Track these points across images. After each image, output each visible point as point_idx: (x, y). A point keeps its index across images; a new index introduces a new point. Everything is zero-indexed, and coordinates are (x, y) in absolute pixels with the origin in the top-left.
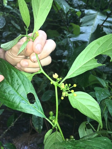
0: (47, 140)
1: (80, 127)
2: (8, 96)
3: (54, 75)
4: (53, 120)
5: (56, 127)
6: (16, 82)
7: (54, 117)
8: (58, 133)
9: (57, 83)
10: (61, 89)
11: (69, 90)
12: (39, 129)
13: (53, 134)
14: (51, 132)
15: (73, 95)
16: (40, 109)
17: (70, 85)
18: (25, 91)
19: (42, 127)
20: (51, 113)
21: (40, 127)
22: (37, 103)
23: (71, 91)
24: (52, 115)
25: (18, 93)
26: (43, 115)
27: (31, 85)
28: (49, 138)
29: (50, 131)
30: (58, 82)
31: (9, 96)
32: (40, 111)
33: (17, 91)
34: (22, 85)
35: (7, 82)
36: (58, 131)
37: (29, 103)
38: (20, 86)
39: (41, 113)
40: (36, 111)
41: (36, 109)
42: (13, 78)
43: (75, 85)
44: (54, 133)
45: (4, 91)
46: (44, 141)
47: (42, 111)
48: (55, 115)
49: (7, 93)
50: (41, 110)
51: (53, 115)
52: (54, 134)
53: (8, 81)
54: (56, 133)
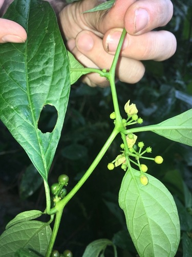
0: (18, 225)
1: (96, 243)
2: (6, 78)
3: (130, 104)
4: (57, 197)
5: (52, 217)
6: (42, 63)
7: (64, 191)
8: (48, 228)
9: (125, 125)
10: (122, 146)
11: (138, 159)
12: (26, 192)
13: (37, 222)
14: (36, 217)
15: (139, 177)
16: (47, 154)
17: (149, 150)
18: (46, 96)
19: (31, 193)
20: (64, 179)
21: (28, 190)
22: (50, 137)
23: (141, 164)
24: (63, 184)
25: (30, 88)
26: (46, 170)
27: (67, 91)
28: (24, 223)
29: (36, 213)
30: (129, 123)
31: (7, 80)
32: (44, 158)
33: (30, 83)
34: (50, 79)
35: (25, 54)
36: (52, 225)
37: (36, 123)
38: (44, 78)
39: (45, 162)
40: (37, 151)
41: (41, 148)
42: (43, 51)
43: (159, 160)
44: (40, 223)
45: (6, 64)
46: (11, 222)
47: (48, 161)
48: (69, 188)
49: (7, 72)
50: (49, 157)
51: (64, 187)
52: (39, 225)
53: (29, 54)
54: (44, 226)
